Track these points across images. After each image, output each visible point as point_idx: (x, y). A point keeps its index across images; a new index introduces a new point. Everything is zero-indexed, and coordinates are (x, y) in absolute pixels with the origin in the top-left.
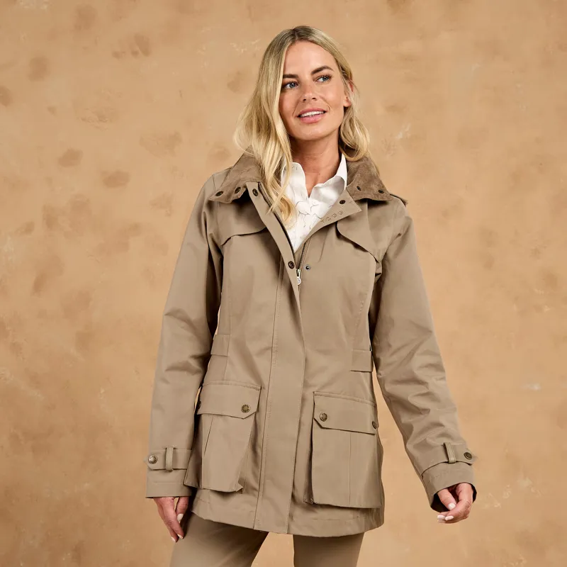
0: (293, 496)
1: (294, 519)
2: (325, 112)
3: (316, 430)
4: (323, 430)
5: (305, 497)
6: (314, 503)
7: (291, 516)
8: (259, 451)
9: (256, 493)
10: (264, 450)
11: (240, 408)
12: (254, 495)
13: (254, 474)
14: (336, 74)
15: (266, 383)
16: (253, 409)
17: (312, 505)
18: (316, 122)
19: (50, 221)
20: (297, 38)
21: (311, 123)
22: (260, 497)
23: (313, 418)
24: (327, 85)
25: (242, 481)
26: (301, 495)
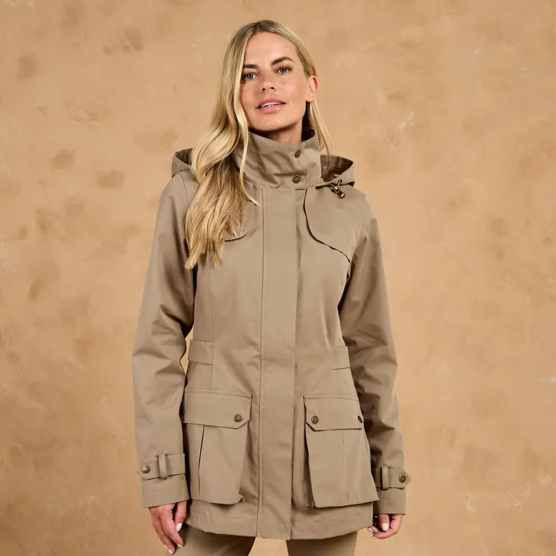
0: (293, 502)
1: (296, 523)
2: (284, 103)
3: (309, 433)
4: (315, 433)
5: (306, 502)
6: (315, 507)
7: (293, 521)
8: (256, 459)
9: (256, 501)
10: (261, 458)
11: (233, 418)
12: (254, 504)
13: (252, 481)
14: (297, 66)
15: (257, 392)
16: (246, 418)
17: (312, 509)
18: (274, 112)
19: (44, 225)
20: (258, 29)
21: (270, 113)
22: (260, 504)
23: (306, 422)
24: (287, 76)
25: (243, 492)
26: (301, 500)
